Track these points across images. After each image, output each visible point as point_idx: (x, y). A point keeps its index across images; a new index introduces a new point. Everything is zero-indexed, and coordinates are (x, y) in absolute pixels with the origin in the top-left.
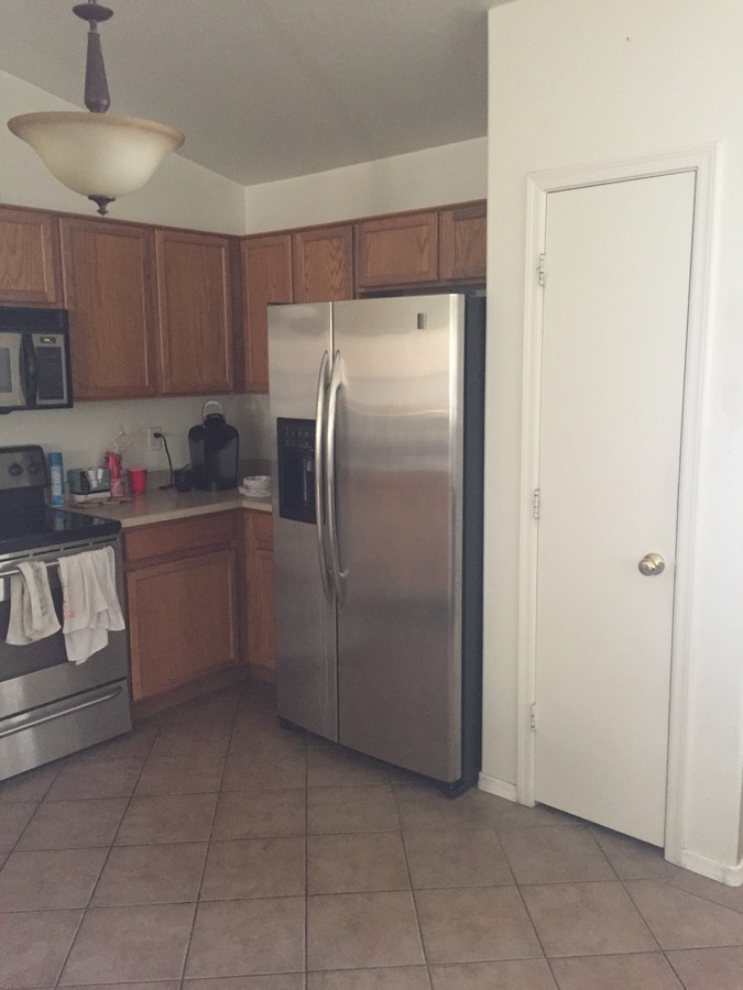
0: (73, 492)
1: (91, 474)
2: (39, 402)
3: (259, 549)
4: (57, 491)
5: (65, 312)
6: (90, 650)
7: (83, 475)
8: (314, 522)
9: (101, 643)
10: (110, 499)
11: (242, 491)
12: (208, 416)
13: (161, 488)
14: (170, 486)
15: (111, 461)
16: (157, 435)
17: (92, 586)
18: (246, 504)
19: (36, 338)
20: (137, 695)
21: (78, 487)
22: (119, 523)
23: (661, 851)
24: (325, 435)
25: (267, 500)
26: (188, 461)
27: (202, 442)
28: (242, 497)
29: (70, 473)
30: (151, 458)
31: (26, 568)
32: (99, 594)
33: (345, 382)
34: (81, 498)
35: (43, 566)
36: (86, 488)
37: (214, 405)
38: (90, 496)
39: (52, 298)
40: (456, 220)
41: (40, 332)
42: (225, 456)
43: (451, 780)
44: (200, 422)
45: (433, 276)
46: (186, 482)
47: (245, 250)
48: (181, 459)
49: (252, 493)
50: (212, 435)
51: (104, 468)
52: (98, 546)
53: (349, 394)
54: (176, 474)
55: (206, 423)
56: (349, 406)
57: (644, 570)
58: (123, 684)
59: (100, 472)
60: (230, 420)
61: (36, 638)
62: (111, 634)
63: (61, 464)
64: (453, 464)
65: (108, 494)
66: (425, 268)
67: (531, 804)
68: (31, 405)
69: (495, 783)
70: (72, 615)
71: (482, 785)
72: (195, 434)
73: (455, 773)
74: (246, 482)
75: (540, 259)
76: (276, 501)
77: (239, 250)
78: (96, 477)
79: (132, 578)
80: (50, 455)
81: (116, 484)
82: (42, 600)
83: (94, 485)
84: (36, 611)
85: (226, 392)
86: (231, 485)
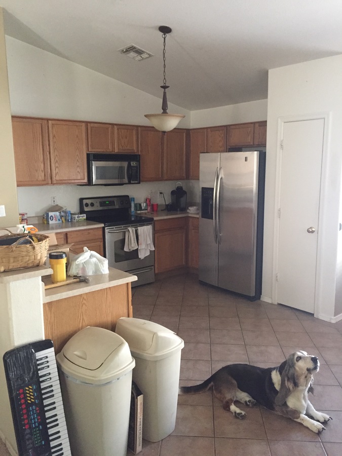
0: (136, 210)
1: (142, 204)
2: (132, 182)
3: (194, 229)
4: (133, 209)
5: (139, 155)
6: (145, 254)
7: (140, 205)
8: (212, 219)
9: (148, 254)
10: (148, 212)
11: (188, 211)
12: (178, 187)
13: (162, 210)
14: (165, 210)
15: (148, 201)
16: (161, 193)
17: (146, 236)
18: (190, 215)
19: (132, 163)
20: (156, 272)
21: (138, 209)
22: (153, 218)
23: (313, 315)
24: (216, 193)
25: (198, 214)
26: (171, 201)
27: (175, 196)
28: (188, 213)
29: (136, 204)
30: (159, 201)
31: (130, 229)
32: (148, 239)
33: (223, 177)
34: (139, 212)
35: (134, 229)
36: (141, 209)
37: (179, 183)
38: (142, 211)
39: (136, 151)
40: (259, 126)
41: (133, 161)
42: (183, 200)
43: (251, 296)
44: (175, 189)
45: (252, 144)
46: (170, 208)
47: (191, 133)
48: (168, 200)
49: (192, 212)
50: (178, 193)
51: (146, 203)
52: (147, 225)
53: (224, 181)
54: (167, 206)
55: (177, 189)
56: (224, 184)
57: (308, 231)
58: (153, 267)
59: (145, 204)
60: (184, 189)
61: (132, 249)
62: (151, 251)
63: (134, 201)
64: (254, 206)
65: (146, 211)
66: (249, 141)
67: (276, 304)
68: (129, 183)
69: (265, 298)
70: (141, 244)
71: (262, 299)
72: (173, 193)
73: (253, 294)
74: (189, 208)
75: (282, 142)
76: (200, 214)
77: (189, 133)
78: (144, 205)
79: (156, 235)
80: (131, 198)
81: (149, 208)
82: (134, 239)
83: (143, 208)
84: (133, 241)
85: (184, 179)
86: (184, 210)
